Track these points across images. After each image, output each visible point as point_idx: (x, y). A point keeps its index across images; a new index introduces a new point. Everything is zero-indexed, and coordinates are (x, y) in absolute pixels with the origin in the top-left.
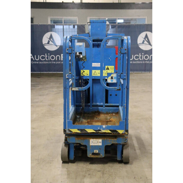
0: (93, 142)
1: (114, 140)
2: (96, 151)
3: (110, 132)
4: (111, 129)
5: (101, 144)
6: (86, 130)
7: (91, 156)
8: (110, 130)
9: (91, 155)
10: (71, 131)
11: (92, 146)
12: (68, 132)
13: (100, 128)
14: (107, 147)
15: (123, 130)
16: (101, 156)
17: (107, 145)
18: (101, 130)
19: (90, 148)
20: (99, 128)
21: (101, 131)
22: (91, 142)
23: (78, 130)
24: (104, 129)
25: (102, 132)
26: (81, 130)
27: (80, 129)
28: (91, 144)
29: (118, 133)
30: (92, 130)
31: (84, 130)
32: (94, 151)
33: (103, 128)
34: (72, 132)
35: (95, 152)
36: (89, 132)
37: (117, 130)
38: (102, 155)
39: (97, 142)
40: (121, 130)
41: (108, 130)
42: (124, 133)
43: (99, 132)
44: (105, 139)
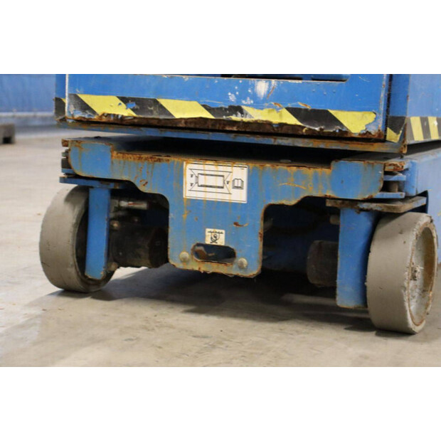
0: (202, 180)
1: (316, 177)
2: (217, 237)
3: (291, 120)
4: (302, 105)
5: (240, 196)
6: (163, 102)
7: (184, 261)
8: (294, 112)
9: (186, 254)
10: (85, 107)
11: (195, 203)
12: (72, 109)
13: (239, 98)
14: (274, 214)
15: (369, 110)
16: (241, 267)
17: (273, 202)
18: (244, 107)
19: (185, 216)
20: (232, 98)
21: (241, 111)
22: (188, 179)
23: (124, 100)
24: (258, 104)
25: (246, 119)
26: (140, 104)
27: (133, 100)
28: (191, 192)
29: (336, 129)
30: (195, 104)
31: (156, 102)
32: (204, 237)
33: (254, 96)
34: (94, 112)
35: (208, 241)
36: (177, 116)
37: (332, 112)
38: (245, 261)
39: (219, 182)
40: (359, 114)
41: (285, 112)
42: (373, 130)
43: (234, 118)
44: (268, 165)
